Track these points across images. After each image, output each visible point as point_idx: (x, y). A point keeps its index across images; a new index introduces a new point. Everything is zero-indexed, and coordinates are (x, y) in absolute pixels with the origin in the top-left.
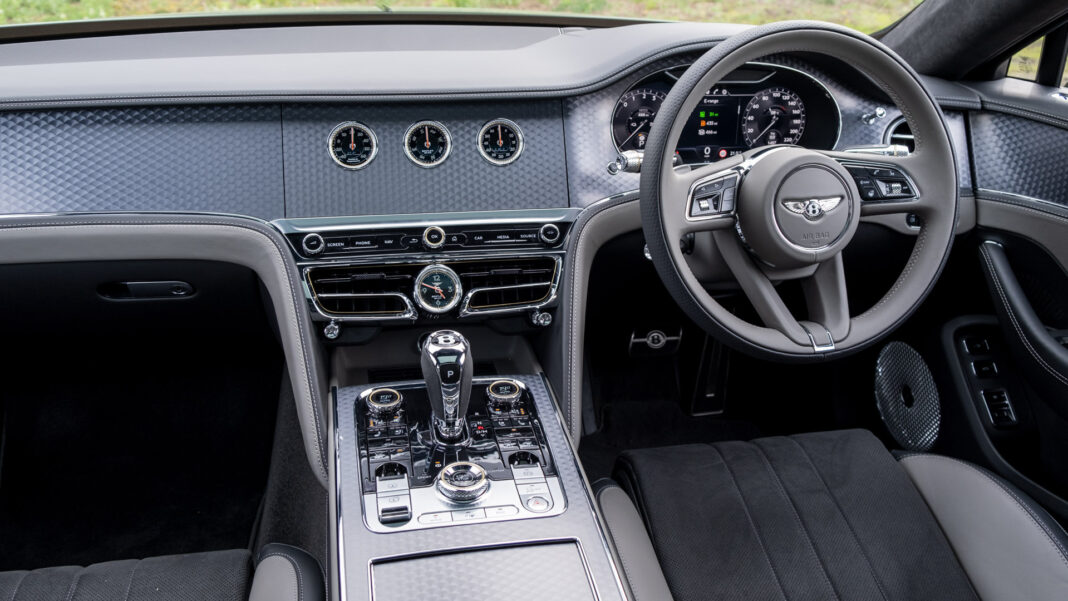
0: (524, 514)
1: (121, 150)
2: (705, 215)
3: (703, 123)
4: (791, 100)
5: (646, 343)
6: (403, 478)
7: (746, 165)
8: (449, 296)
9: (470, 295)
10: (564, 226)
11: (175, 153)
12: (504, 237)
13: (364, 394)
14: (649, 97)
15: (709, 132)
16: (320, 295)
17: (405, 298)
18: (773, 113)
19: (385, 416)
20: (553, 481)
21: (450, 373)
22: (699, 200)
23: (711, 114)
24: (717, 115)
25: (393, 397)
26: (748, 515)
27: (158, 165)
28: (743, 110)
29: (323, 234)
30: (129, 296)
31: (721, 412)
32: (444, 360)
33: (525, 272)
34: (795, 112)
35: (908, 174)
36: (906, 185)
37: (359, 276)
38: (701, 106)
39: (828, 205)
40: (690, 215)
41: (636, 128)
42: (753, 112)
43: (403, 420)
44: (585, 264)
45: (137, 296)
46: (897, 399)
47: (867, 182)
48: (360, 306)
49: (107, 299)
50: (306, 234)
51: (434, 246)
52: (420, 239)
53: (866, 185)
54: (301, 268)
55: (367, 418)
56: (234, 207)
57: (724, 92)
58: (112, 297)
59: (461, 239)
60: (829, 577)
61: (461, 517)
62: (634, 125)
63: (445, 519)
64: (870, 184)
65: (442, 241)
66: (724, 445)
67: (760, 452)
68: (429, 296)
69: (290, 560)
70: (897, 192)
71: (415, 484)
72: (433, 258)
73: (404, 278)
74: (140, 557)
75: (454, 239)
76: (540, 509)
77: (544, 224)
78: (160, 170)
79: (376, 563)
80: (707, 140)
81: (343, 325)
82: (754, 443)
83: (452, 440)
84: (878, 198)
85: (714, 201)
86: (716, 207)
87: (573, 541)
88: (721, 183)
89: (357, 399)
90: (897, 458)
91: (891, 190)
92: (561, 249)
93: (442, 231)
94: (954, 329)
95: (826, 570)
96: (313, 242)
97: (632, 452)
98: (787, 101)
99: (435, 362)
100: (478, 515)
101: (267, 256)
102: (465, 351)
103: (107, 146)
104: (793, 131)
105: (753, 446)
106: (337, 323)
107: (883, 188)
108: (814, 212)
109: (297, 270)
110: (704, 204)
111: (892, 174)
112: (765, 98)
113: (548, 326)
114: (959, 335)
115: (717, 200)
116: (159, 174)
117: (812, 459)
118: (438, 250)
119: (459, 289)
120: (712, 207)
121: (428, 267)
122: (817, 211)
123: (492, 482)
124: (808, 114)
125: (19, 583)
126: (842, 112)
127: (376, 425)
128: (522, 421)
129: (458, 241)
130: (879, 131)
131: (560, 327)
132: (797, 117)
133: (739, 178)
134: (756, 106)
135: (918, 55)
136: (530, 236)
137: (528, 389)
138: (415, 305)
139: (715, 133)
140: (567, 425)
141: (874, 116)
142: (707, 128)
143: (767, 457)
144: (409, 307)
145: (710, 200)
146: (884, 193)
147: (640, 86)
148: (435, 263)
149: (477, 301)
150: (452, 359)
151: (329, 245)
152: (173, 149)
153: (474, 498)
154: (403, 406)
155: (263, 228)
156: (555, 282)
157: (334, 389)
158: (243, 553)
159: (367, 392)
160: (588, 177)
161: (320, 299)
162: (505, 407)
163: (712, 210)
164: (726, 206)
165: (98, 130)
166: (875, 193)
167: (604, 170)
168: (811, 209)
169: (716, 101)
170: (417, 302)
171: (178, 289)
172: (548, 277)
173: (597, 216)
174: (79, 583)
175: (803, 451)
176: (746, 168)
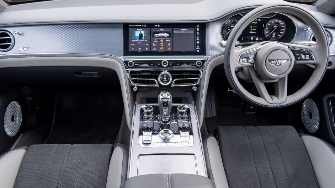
0: (181, 145)
1: (79, 36)
2: (244, 63)
3: (251, 30)
4: (281, 23)
5: (232, 92)
6: (150, 132)
7: (259, 47)
8: (168, 80)
9: (174, 80)
10: (203, 62)
11: (94, 37)
12: (185, 64)
13: (142, 107)
14: (235, 21)
15: (253, 32)
16: (132, 79)
17: (156, 80)
18: (275, 27)
19: (148, 113)
20: (191, 136)
21: (165, 104)
22: (242, 58)
23: (254, 27)
24: (256, 27)
25: (151, 108)
26: (250, 149)
27: (89, 40)
28: (265, 26)
29: (133, 61)
30: (83, 75)
31: (255, 113)
32: (164, 100)
33: (191, 75)
34: (282, 27)
35: (312, 52)
36: (311, 56)
37: (143, 74)
38: (251, 24)
39: (283, 62)
40: (239, 63)
41: (230, 31)
42: (268, 26)
43: (153, 115)
44: (209, 73)
45: (85, 75)
46: (307, 116)
47: (298, 54)
48: (144, 82)
49: (77, 75)
50: (129, 61)
51: (165, 66)
52: (161, 64)
53: (298, 55)
54: (127, 71)
55: (144, 114)
56: (110, 53)
57: (259, 20)
58: (78, 75)
59: (173, 64)
60: (271, 169)
61: (164, 145)
62: (229, 30)
63: (160, 145)
64: (299, 55)
65: (167, 65)
66: (247, 127)
67: (258, 130)
68: (162, 80)
69: (122, 149)
70: (308, 58)
71: (153, 134)
72: (165, 69)
73: (156, 75)
74: (86, 143)
75: (171, 64)
76: (186, 144)
77: (197, 61)
78: (90, 41)
79: (140, 155)
80: (252, 35)
81: (139, 87)
82: (257, 127)
83: (166, 122)
84: (301, 60)
85: (247, 59)
86: (247, 61)
87: (194, 154)
88: (250, 53)
89: (141, 108)
90: (300, 136)
91: (306, 58)
92: (203, 68)
93: (167, 61)
94: (327, 98)
95: (271, 167)
96: (131, 64)
97: (219, 127)
98: (280, 23)
99: (161, 101)
100: (168, 144)
101: (118, 67)
102: (170, 98)
103: (76, 35)
104: (281, 33)
105: (256, 128)
106: (137, 86)
107: (303, 56)
108: (278, 64)
109: (126, 71)
110: (244, 59)
111: (307, 52)
112: (273, 22)
113: (196, 91)
114: (328, 100)
115: (248, 58)
116: (89, 43)
117: (273, 134)
118: (166, 67)
119: (171, 79)
120: (246, 60)
121: (163, 72)
122: (279, 64)
123: (174, 135)
124: (287, 27)
125: (56, 148)
126: (297, 28)
127: (146, 115)
128: (186, 118)
129: (172, 65)
130: (309, 34)
131: (200, 91)
132: (283, 28)
133: (256, 52)
134: (269, 25)
135: (328, 8)
136: (193, 64)
137: (189, 108)
138: (159, 83)
139: (255, 33)
140: (199, 120)
141: (307, 30)
142: (252, 31)
143: (260, 132)
144: (157, 83)
145: (246, 58)
146: (303, 58)
147: (232, 18)
148: (165, 71)
149: (176, 82)
150: (166, 100)
151: (135, 64)
152: (93, 36)
153: (169, 140)
154: (153, 111)
155: (117, 59)
156: (199, 78)
157: (136, 104)
158: (111, 145)
159: (144, 106)
160: (212, 47)
161: (132, 80)
162: (182, 113)
163: (246, 62)
164: (251, 60)
165: (73, 30)
166: (300, 58)
167: (217, 45)
168: (277, 63)
169: (256, 23)
170: (159, 82)
171: (95, 74)
172: (198, 76)
173: (214, 58)
174: (70, 149)
175: (271, 131)
176: (259, 48)
